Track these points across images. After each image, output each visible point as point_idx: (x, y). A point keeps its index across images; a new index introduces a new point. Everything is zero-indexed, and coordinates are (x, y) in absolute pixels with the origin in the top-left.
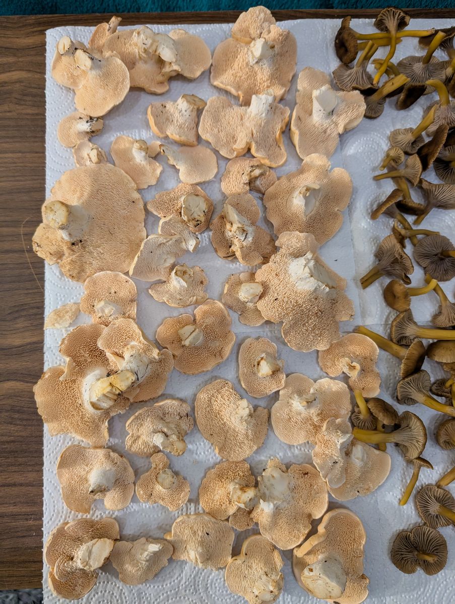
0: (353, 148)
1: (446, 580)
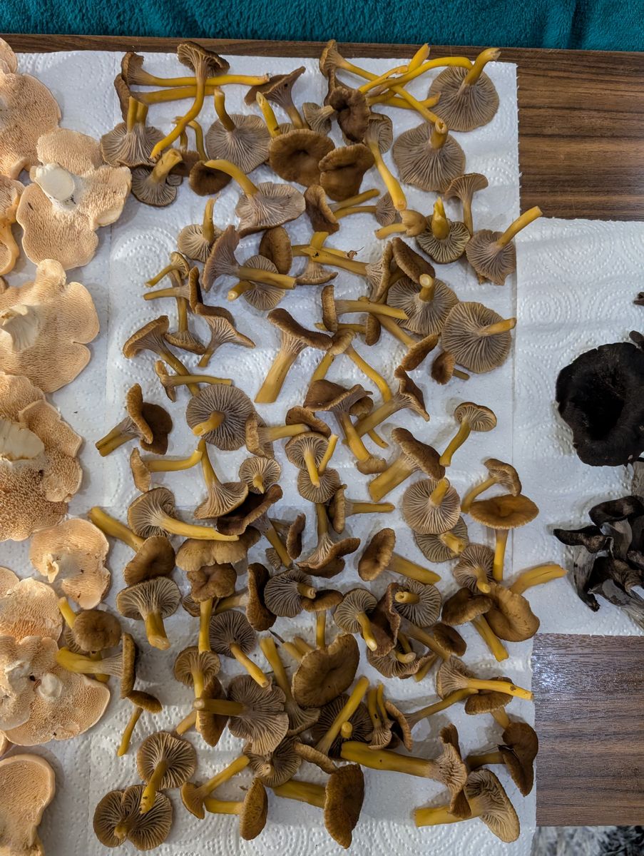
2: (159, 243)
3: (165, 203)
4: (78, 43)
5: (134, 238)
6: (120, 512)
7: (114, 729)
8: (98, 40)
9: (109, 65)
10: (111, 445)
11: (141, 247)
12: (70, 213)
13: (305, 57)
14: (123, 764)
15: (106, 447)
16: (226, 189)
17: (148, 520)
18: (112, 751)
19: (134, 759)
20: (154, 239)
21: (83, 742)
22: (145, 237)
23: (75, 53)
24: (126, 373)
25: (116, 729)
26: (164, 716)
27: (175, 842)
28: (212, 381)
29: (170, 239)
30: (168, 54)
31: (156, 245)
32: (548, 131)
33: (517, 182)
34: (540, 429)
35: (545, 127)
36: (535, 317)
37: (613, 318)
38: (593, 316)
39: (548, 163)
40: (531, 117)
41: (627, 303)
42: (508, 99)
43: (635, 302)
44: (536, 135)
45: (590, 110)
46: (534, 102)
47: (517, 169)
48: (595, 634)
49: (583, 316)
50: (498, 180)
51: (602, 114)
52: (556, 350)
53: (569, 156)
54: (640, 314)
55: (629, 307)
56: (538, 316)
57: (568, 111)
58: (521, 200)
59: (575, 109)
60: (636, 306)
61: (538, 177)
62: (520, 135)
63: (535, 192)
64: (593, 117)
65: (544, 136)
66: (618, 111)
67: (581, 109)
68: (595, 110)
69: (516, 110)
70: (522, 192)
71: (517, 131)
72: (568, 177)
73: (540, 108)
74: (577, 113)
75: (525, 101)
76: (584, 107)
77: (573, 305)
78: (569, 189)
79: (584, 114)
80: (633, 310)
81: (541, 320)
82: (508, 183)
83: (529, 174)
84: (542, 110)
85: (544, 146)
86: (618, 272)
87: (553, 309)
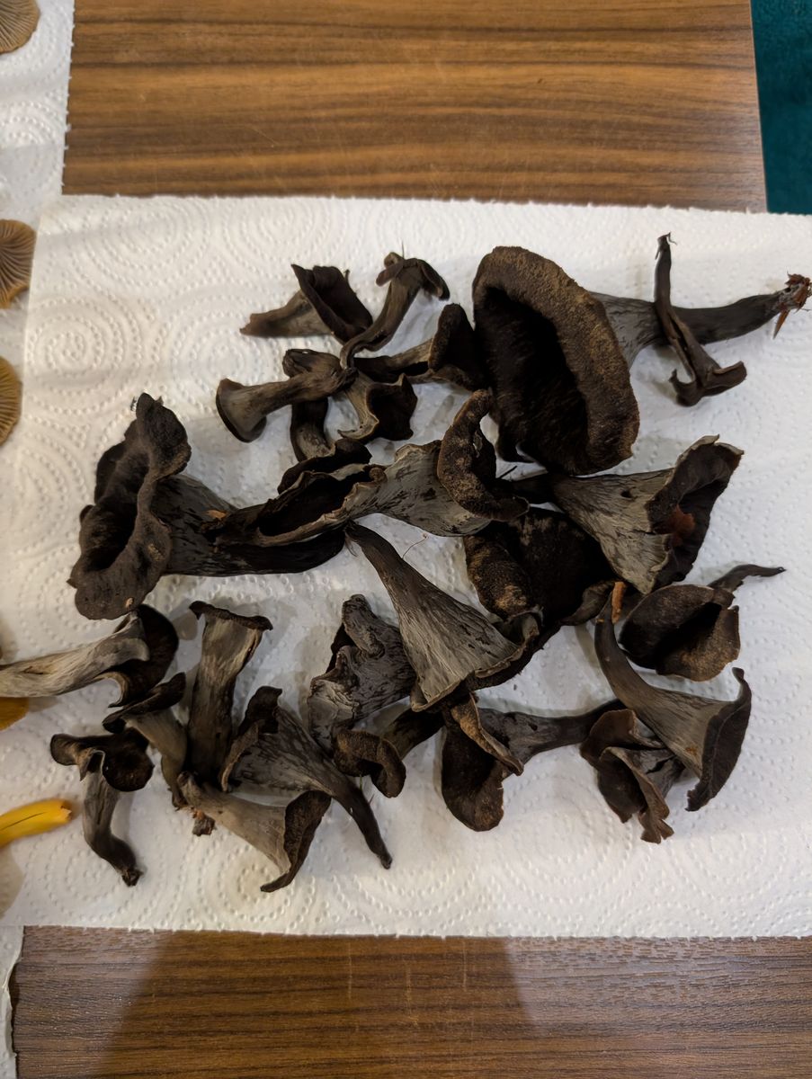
32: (122, 57)
33: (60, 141)
35: (117, 52)
36: (57, 361)
37: (203, 359)
38: (166, 354)
39: (118, 108)
40: (94, 37)
41: (231, 332)
42: (57, 9)
43: (244, 331)
44: (102, 65)
45: (195, 21)
46: (103, 12)
47: (63, 119)
48: (137, 927)
49: (148, 356)
50: (26, 138)
51: (217, 28)
52: (98, 415)
53: (154, 96)
54: (254, 352)
55: (233, 340)
56: (62, 358)
57: (157, 26)
58: (64, 169)
59: (168, 21)
60: (248, 338)
61: (98, 131)
62: (73, 66)
63: (94, 155)
64: (200, 33)
65: (115, 65)
66: (242, 23)
67: (181, 21)
68: (205, 22)
69: (71, 26)
70: (67, 157)
71: (68, 59)
72: (149, 130)
73: (112, 22)
74: (173, 28)
75: (86, 12)
76: (185, 17)
77: (128, 339)
78: (149, 149)
79: (186, 28)
80: (242, 344)
81: (68, 366)
82: (42, 141)
83: (82, 127)
84: (115, 25)
85: (112, 81)
86: (215, 281)
87: (90, 345)
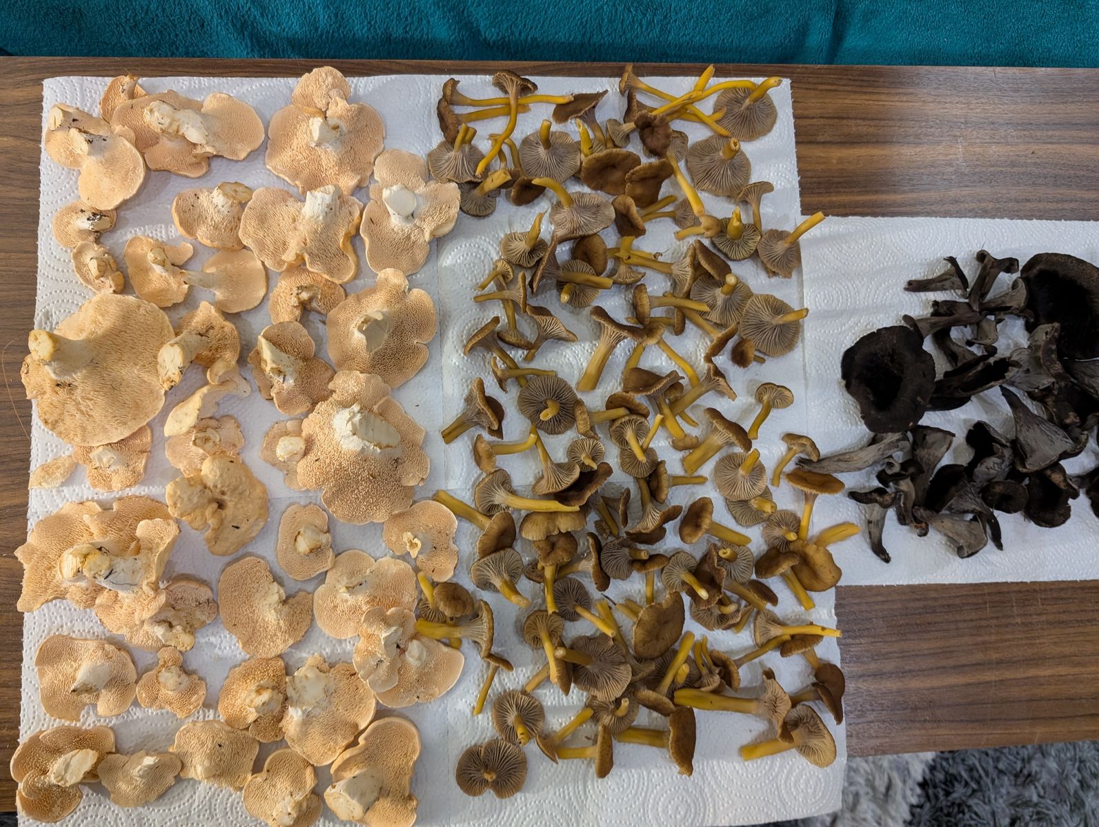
0: (451, 258)
1: (526, 806)
2: (483, 249)
3: (485, 214)
4: (394, 68)
5: (461, 246)
6: (464, 494)
7: (469, 691)
8: (413, 64)
9: (426, 87)
10: (454, 433)
11: (467, 254)
12: (407, 227)
13: (602, 76)
14: (478, 723)
15: (450, 435)
16: (539, 199)
17: (492, 499)
18: (468, 712)
19: (488, 718)
20: (479, 247)
21: (440, 706)
22: (470, 245)
23: (393, 77)
24: (463, 369)
25: (471, 691)
26: (512, 678)
27: (529, 792)
28: (538, 374)
29: (493, 246)
30: (479, 76)
31: (480, 252)
32: (820, 138)
33: (797, 185)
34: (829, 404)
35: (818, 135)
36: (820, 305)
37: (887, 304)
38: (870, 302)
39: (822, 166)
40: (806, 127)
41: (899, 289)
42: (785, 111)
43: (906, 289)
44: (811, 142)
45: (856, 119)
46: (806, 113)
47: (796, 173)
48: (888, 584)
49: (862, 302)
50: (781, 184)
51: (867, 122)
52: (840, 333)
53: (840, 160)
54: (910, 299)
55: (900, 293)
56: (823, 304)
57: (837, 120)
58: (801, 201)
59: (843, 118)
60: (906, 292)
61: (814, 180)
62: (797, 143)
63: (814, 193)
64: (859, 125)
65: (818, 143)
66: (880, 120)
67: (848, 118)
68: (861, 119)
69: (793, 121)
70: (801, 194)
71: (794, 139)
72: (840, 180)
73: (813, 118)
74: (845, 122)
75: (799, 112)
76: (850, 116)
77: (852, 294)
78: (842, 190)
79: (852, 122)
80: (904, 296)
81: (826, 308)
82: (789, 186)
83: (806, 177)
84: (815, 120)
85: (817, 152)
86: (890, 263)
87: (835, 297)
